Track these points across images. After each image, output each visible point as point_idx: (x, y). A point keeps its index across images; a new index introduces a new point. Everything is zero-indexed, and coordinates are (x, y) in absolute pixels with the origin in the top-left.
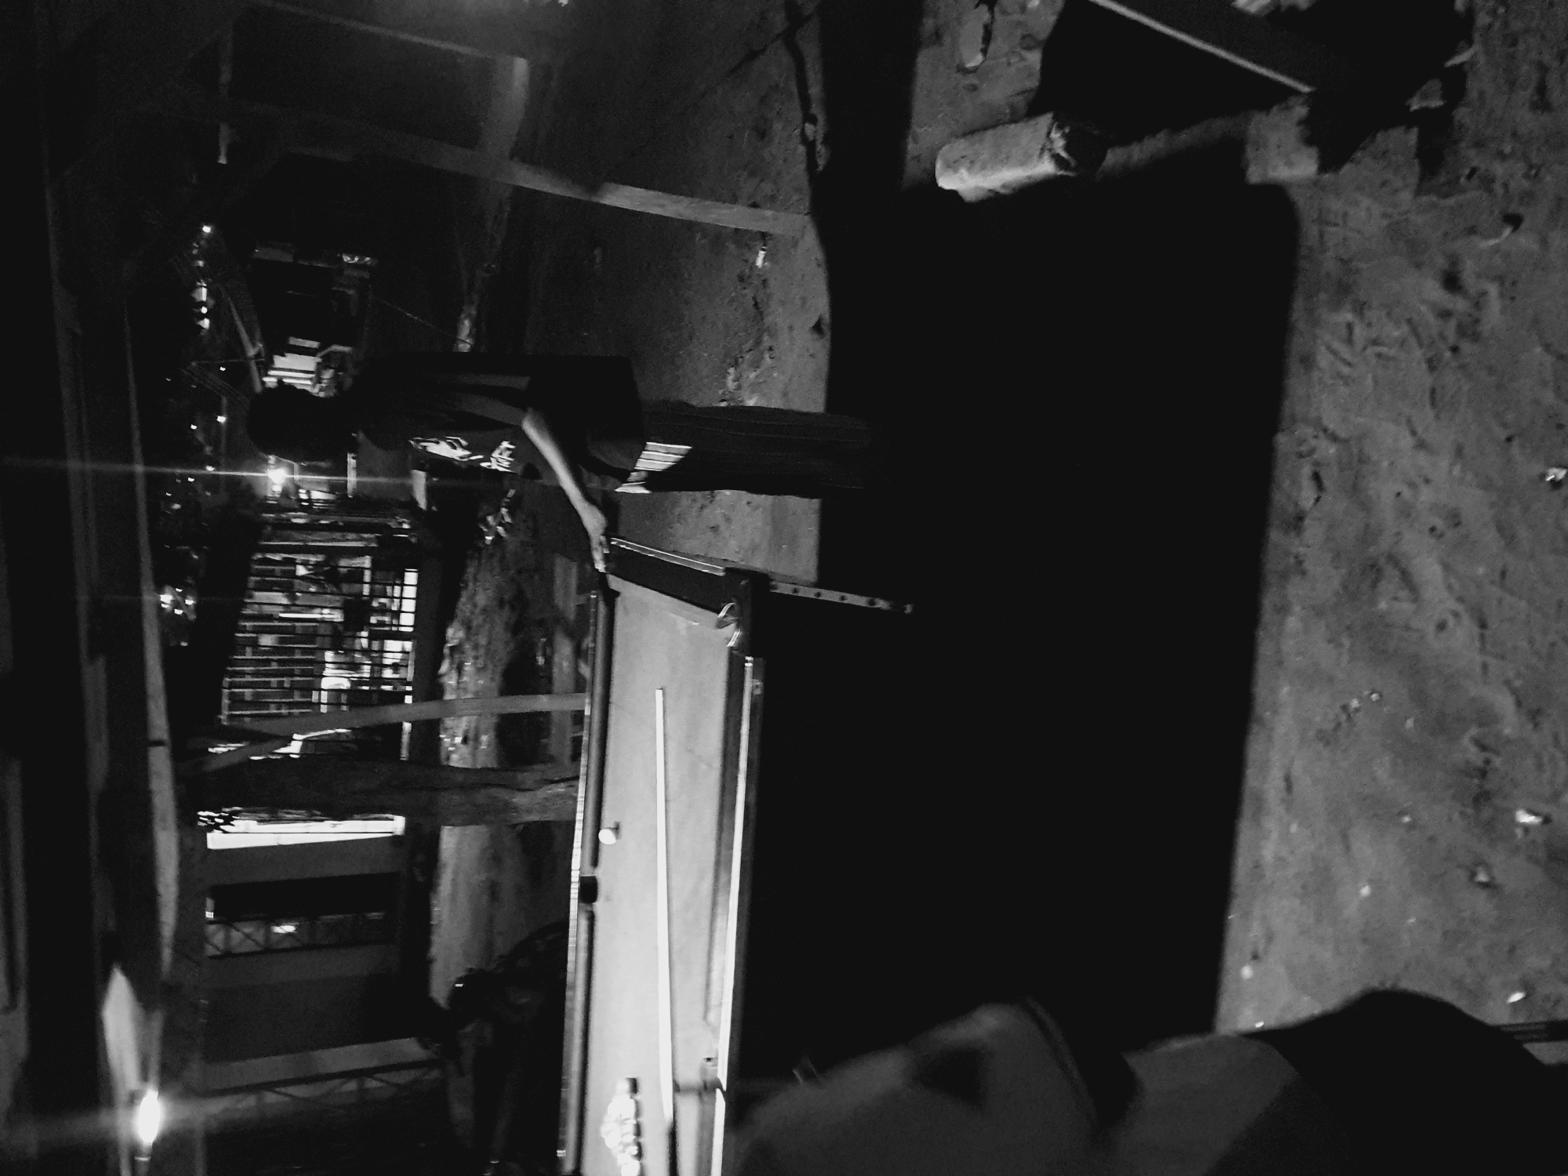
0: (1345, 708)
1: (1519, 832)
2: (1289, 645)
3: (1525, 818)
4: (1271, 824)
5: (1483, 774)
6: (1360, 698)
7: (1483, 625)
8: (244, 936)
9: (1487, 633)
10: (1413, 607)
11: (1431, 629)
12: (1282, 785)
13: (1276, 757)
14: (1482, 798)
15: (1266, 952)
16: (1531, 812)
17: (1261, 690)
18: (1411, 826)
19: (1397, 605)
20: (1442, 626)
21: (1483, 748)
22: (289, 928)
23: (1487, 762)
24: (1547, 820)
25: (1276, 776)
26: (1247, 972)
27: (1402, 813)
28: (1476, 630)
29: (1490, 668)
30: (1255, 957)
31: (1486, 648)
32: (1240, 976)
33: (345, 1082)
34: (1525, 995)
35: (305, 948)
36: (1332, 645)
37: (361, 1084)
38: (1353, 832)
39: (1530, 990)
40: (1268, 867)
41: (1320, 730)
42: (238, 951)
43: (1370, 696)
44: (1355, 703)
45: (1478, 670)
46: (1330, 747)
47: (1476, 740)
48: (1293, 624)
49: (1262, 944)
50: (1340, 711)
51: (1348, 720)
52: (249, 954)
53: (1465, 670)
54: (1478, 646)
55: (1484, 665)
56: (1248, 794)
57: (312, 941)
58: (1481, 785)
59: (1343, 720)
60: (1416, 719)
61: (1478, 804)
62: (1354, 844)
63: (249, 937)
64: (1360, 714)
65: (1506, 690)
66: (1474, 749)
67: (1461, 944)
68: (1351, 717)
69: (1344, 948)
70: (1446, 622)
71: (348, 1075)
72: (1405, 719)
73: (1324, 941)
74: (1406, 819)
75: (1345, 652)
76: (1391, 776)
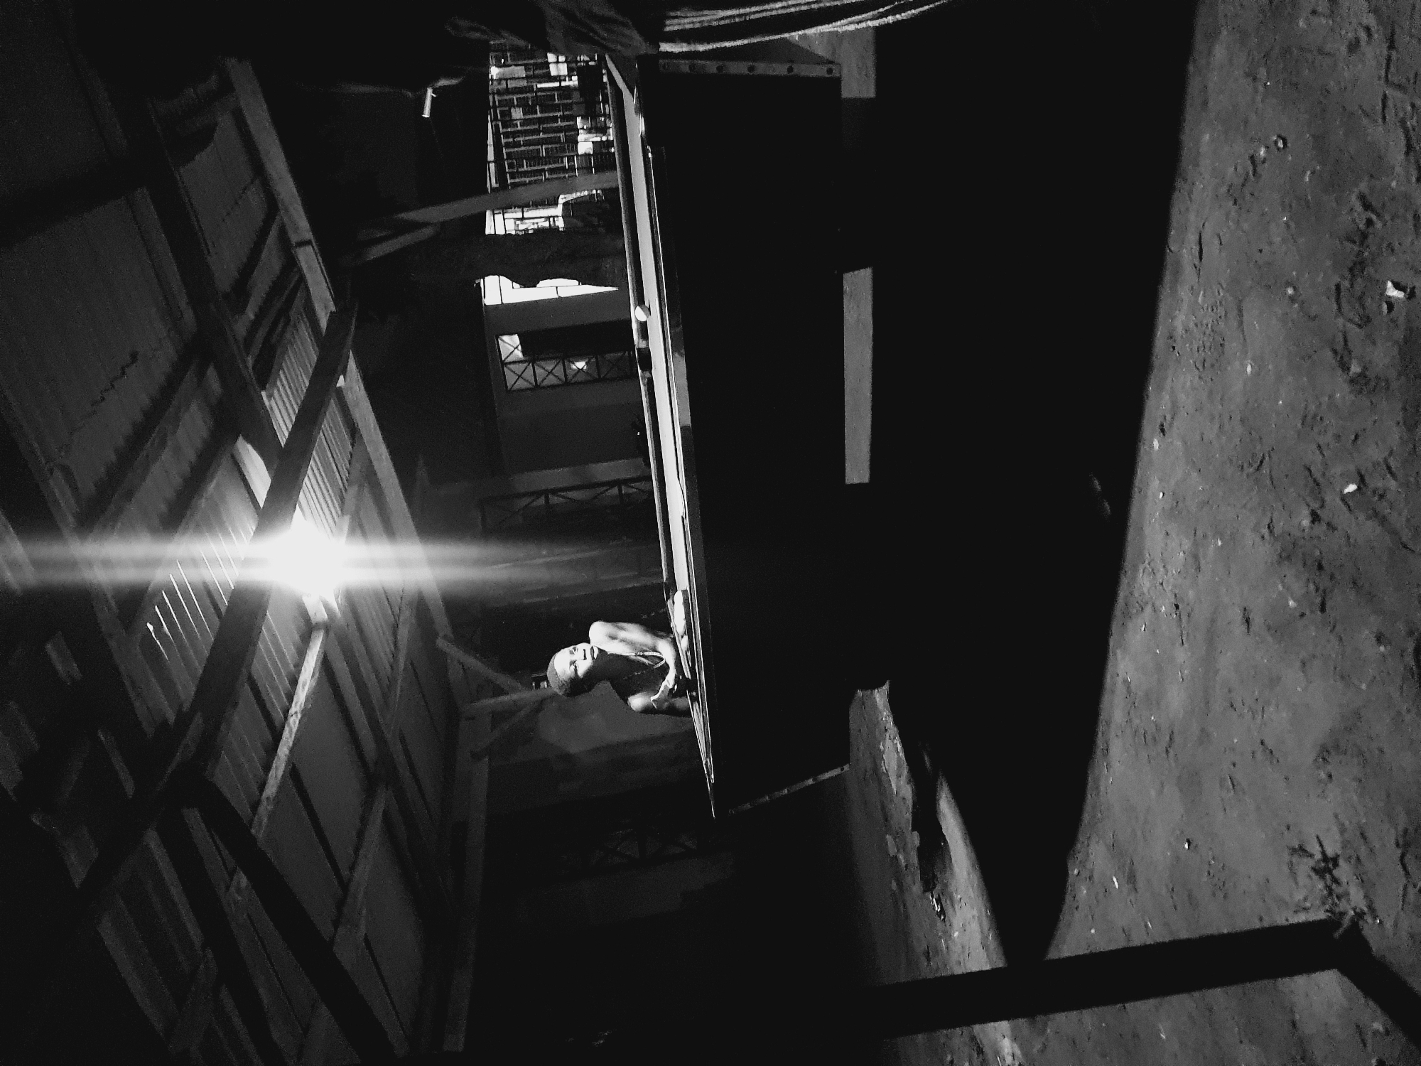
0: (1252, 158)
1: (1385, 306)
2: (1214, 79)
3: (1392, 292)
4: (1184, 293)
5: (1364, 236)
6: (1267, 147)
7: (1392, 46)
8: (548, 371)
9: (1394, 53)
10: (1329, 22)
11: (1344, 49)
12: (1196, 249)
13: (1192, 217)
14: (1357, 268)
15: (1171, 425)
16: (1397, 286)
17: (1186, 138)
18: (1292, 299)
19: (1315, 19)
20: (1354, 46)
21: (1367, 206)
22: (581, 365)
23: (1369, 222)
24: (1411, 295)
25: (1192, 238)
26: (1156, 444)
27: (1288, 284)
28: (1385, 52)
29: (1390, 103)
30: (1163, 430)
31: (1389, 76)
32: (1152, 447)
33: (609, 489)
34: (1358, 487)
35: (595, 381)
36: (1250, 79)
37: (620, 490)
38: (1246, 305)
39: (1362, 481)
40: (1178, 339)
41: (1231, 186)
42: (546, 383)
43: (1276, 143)
44: (1262, 152)
45: (1379, 107)
46: (1237, 207)
47: (1362, 197)
48: (1220, 52)
49: (1168, 417)
50: (1249, 163)
51: (1255, 171)
52: (553, 387)
53: (1364, 107)
54: (1383, 73)
55: (1385, 97)
56: (1169, 259)
57: (599, 375)
58: (1360, 253)
59: (1251, 173)
60: (1313, 173)
61: (1353, 276)
62: (1245, 317)
63: (550, 373)
64: (1266, 165)
65: (1400, 132)
66: (1359, 207)
67: (1316, 429)
68: (1259, 169)
69: (1227, 427)
70: (1358, 40)
71: (611, 484)
72: (1304, 172)
73: (1212, 419)
74: (1290, 291)
75: (1261, 89)
76: (1284, 240)
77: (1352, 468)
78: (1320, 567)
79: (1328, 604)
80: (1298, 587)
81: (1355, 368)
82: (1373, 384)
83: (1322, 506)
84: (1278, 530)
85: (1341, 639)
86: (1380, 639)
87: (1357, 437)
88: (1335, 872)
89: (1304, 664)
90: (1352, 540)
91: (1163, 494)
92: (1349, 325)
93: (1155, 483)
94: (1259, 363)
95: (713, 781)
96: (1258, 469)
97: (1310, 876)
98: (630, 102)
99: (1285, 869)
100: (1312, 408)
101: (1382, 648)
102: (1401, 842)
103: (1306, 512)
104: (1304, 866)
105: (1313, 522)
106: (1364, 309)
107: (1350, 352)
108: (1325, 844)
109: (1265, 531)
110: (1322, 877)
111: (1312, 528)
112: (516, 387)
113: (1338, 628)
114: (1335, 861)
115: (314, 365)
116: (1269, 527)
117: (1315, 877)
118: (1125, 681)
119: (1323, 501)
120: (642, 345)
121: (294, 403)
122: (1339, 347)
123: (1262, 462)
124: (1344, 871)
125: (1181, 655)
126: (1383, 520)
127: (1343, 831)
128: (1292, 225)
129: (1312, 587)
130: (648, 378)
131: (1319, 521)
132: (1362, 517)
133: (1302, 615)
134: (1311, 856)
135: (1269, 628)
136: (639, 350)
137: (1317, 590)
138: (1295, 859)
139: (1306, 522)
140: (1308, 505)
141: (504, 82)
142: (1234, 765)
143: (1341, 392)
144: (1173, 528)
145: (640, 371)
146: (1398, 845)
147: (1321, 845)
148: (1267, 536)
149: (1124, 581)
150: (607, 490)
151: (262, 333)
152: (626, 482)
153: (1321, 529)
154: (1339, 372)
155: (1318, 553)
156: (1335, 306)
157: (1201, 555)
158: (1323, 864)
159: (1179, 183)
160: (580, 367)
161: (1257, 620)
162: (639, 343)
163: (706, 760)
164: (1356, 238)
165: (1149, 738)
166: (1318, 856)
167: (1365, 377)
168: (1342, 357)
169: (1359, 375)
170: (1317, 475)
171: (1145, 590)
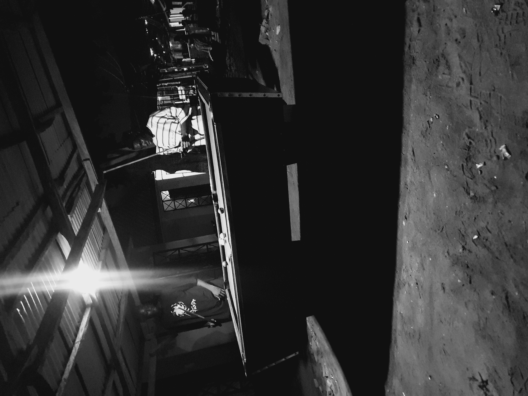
0: (428, 121)
1: (479, 172)
2: (412, 96)
4: (409, 169)
5: (469, 148)
6: (432, 118)
7: (471, 83)
8: (180, 203)
9: (472, 86)
10: (449, 76)
11: (455, 85)
12: (412, 153)
13: (409, 142)
14: (468, 159)
15: (409, 217)
17: (405, 116)
18: (448, 170)
19: (444, 76)
20: (458, 84)
21: (469, 138)
23: (470, 143)
25: (410, 149)
26: (404, 223)
27: (445, 165)
28: (469, 86)
29: (473, 102)
30: (406, 218)
31: (472, 94)
32: (403, 225)
33: (203, 246)
34: (478, 236)
35: (197, 206)
36: (425, 96)
37: (207, 247)
38: (431, 172)
39: (479, 235)
40: (409, 185)
41: (422, 131)
42: (178, 208)
43: (436, 116)
44: (431, 120)
45: (469, 104)
46: (425, 138)
47: (467, 134)
48: (413, 87)
49: (407, 213)
50: (427, 123)
51: (429, 127)
52: (181, 209)
53: (464, 104)
54: (469, 93)
55: (471, 101)
56: (403, 157)
57: (199, 204)
58: (468, 153)
59: (428, 127)
60: (449, 126)
61: (467, 162)
62: (432, 177)
63: (181, 204)
64: (433, 124)
65: (477, 112)
66: (466, 138)
67: (461, 216)
68: (430, 126)
69: (429, 216)
70: (460, 82)
71: (204, 244)
72: (446, 126)
73: (423, 214)
74: (446, 167)
75: (429, 98)
76: (442, 149)
77: (475, 230)
78: (468, 267)
79: (472, 281)
80: (460, 274)
81: (472, 194)
82: (478, 199)
83: (466, 244)
84: (451, 253)
85: (478, 294)
86: (493, 293)
87: (475, 218)
88: (488, 387)
89: (466, 304)
90: (478, 256)
91: (408, 241)
92: (468, 178)
93: (405, 238)
94: (438, 193)
95: (245, 362)
96: (441, 231)
97: (478, 390)
98: (208, 107)
99: (468, 386)
100: (459, 208)
101: (494, 297)
102: (510, 373)
103: (461, 246)
104: (476, 385)
105: (463, 250)
106: (472, 173)
107: (469, 188)
108: (482, 375)
109: (446, 254)
110: (482, 389)
111: (463, 252)
112: (167, 210)
113: (477, 290)
114: (487, 382)
115: (89, 204)
116: (448, 253)
117: (480, 389)
118: (400, 313)
119: (466, 242)
120: (214, 192)
121: (81, 219)
122: (466, 186)
123: (443, 229)
124: (490, 386)
125: (420, 302)
126: (488, 249)
127: (488, 369)
128: (444, 144)
129: (466, 275)
130: (217, 205)
131: (465, 249)
132: (480, 248)
133: (463, 285)
134: (477, 380)
135: (452, 291)
136: (213, 194)
137: (468, 275)
138: (471, 382)
139: (461, 250)
140: (461, 244)
141: (163, 102)
142: (444, 345)
143: (468, 202)
144: (412, 253)
145: (214, 202)
146: (509, 374)
147: (481, 377)
148: (447, 256)
149: (397, 275)
150: (202, 247)
151: (69, 194)
152: (209, 243)
153: (466, 253)
154: (466, 195)
155: (466, 262)
156: (462, 172)
157: (424, 264)
158: (482, 384)
159: (404, 131)
160: (192, 202)
161: (447, 288)
162: (213, 192)
163: (242, 353)
164: (467, 149)
165: (411, 335)
166: (480, 380)
167: (476, 197)
168: (467, 190)
169: (473, 197)
170: (463, 233)
171: (405, 278)
